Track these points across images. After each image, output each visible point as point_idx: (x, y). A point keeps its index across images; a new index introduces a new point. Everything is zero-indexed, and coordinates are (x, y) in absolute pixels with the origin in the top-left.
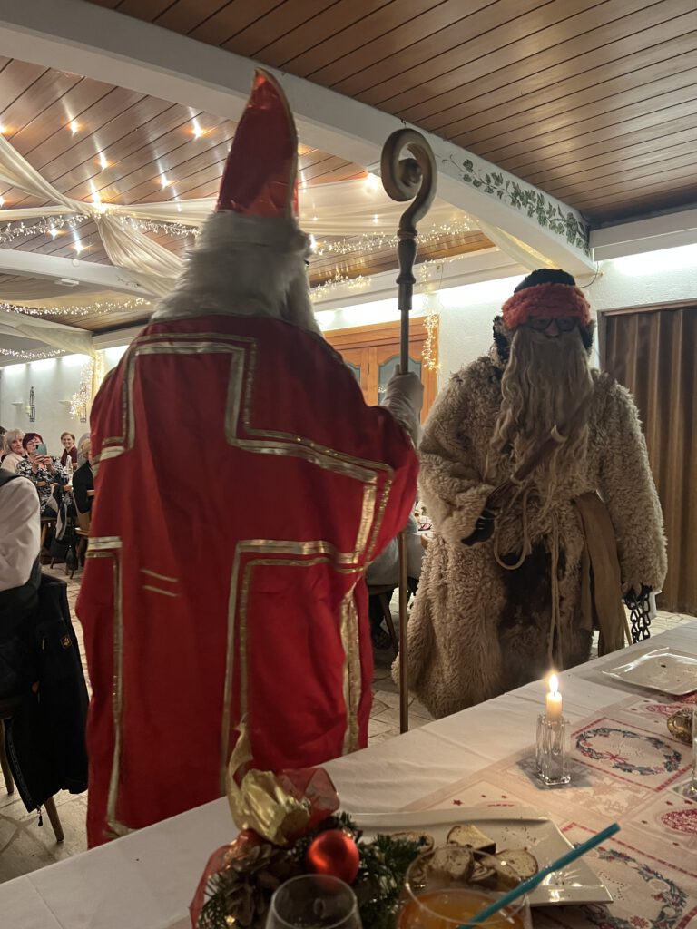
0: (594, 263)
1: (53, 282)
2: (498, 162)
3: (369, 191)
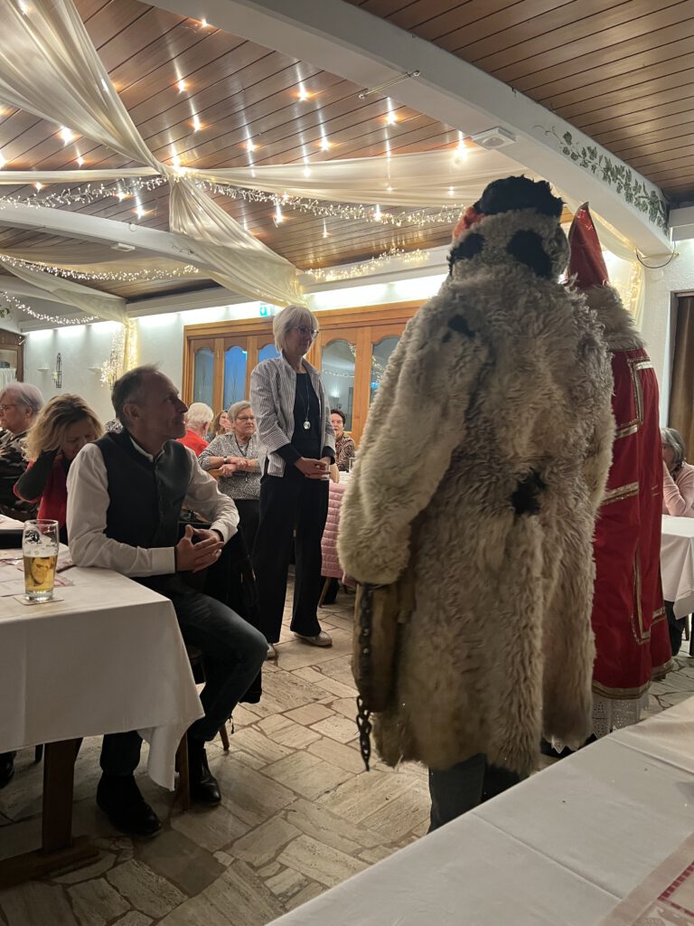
0: (672, 243)
1: (109, 247)
2: (594, 136)
3: (457, 162)
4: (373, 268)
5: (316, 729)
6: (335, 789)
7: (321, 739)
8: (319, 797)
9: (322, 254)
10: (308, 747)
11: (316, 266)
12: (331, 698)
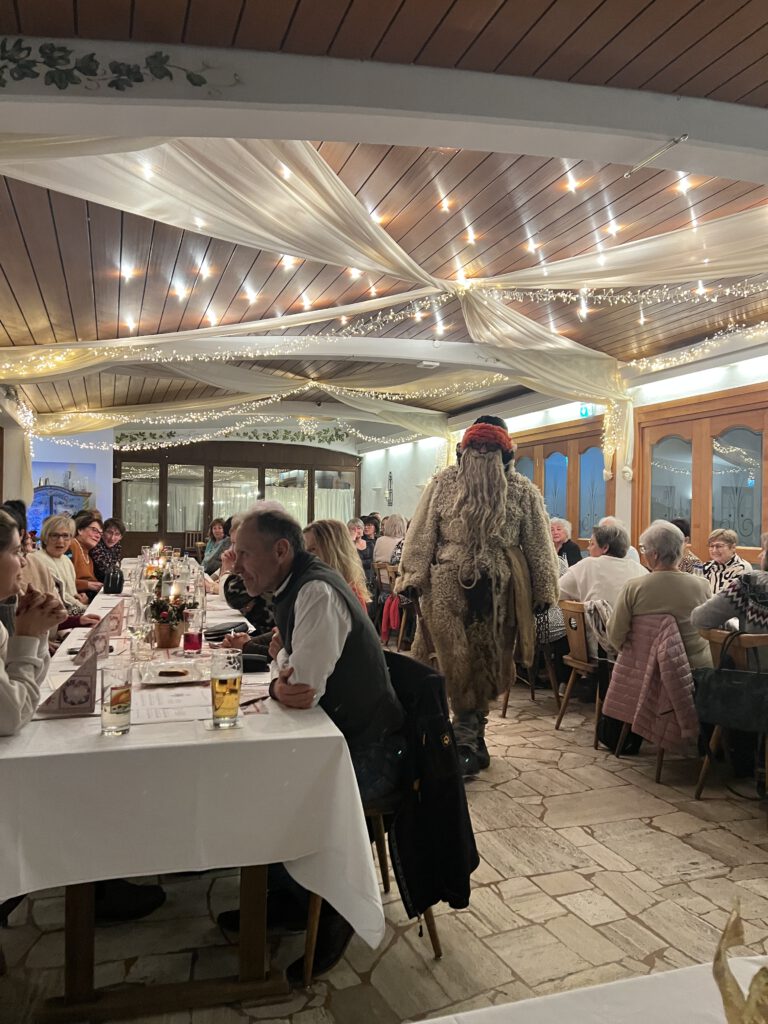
1: (415, 366)
4: (707, 351)
5: (564, 903)
6: (562, 979)
7: (566, 915)
8: (540, 983)
9: (646, 342)
10: (546, 921)
11: (639, 356)
12: (593, 868)
